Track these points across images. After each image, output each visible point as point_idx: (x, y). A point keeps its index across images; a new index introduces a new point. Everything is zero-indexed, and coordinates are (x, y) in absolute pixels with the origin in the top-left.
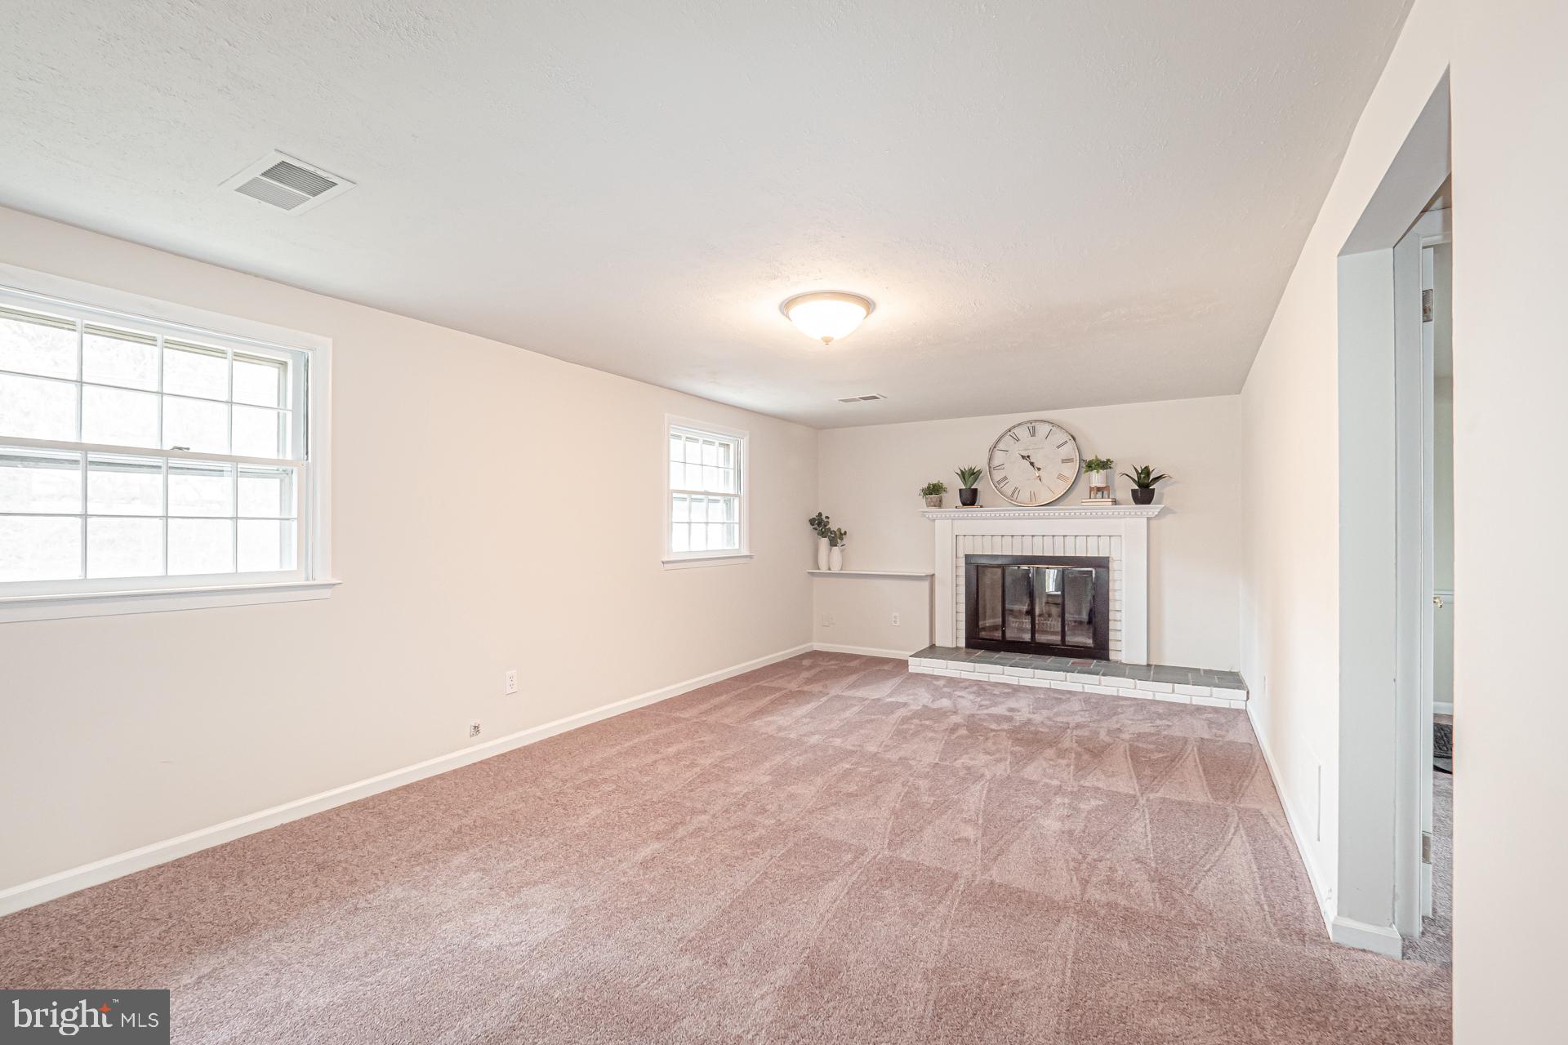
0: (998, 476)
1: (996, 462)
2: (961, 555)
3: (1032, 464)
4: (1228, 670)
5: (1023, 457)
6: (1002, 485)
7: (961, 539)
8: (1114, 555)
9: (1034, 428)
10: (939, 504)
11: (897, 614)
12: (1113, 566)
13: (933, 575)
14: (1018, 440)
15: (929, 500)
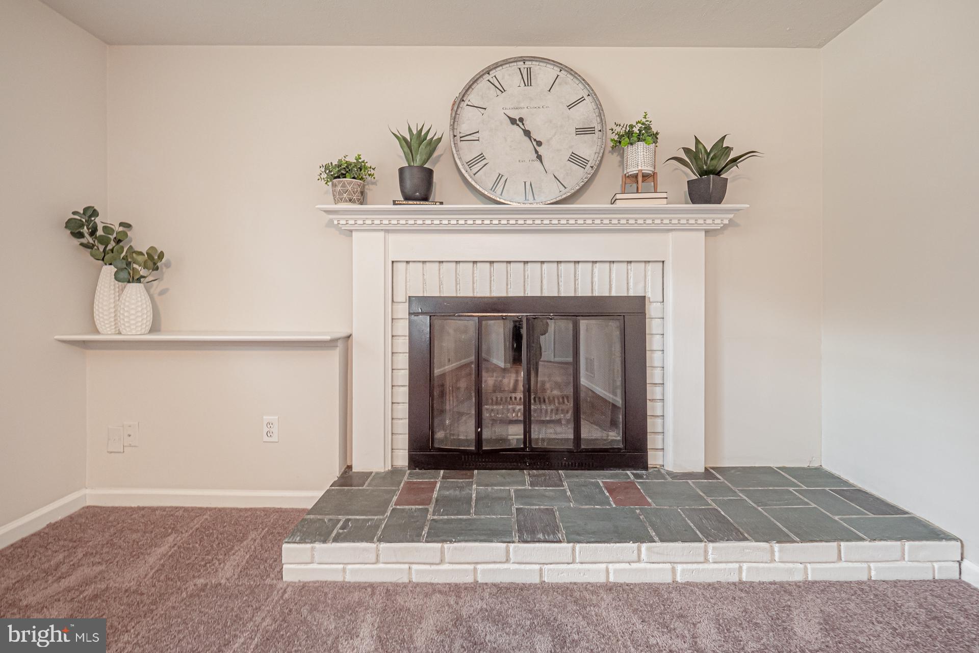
0: (468, 151)
1: (464, 128)
2: (401, 297)
3: (527, 133)
4: (806, 466)
5: (513, 121)
6: (475, 169)
7: (400, 267)
8: (652, 294)
9: (529, 70)
10: (362, 198)
11: (273, 418)
12: (652, 310)
13: (349, 337)
14: (503, 91)
15: (339, 188)
